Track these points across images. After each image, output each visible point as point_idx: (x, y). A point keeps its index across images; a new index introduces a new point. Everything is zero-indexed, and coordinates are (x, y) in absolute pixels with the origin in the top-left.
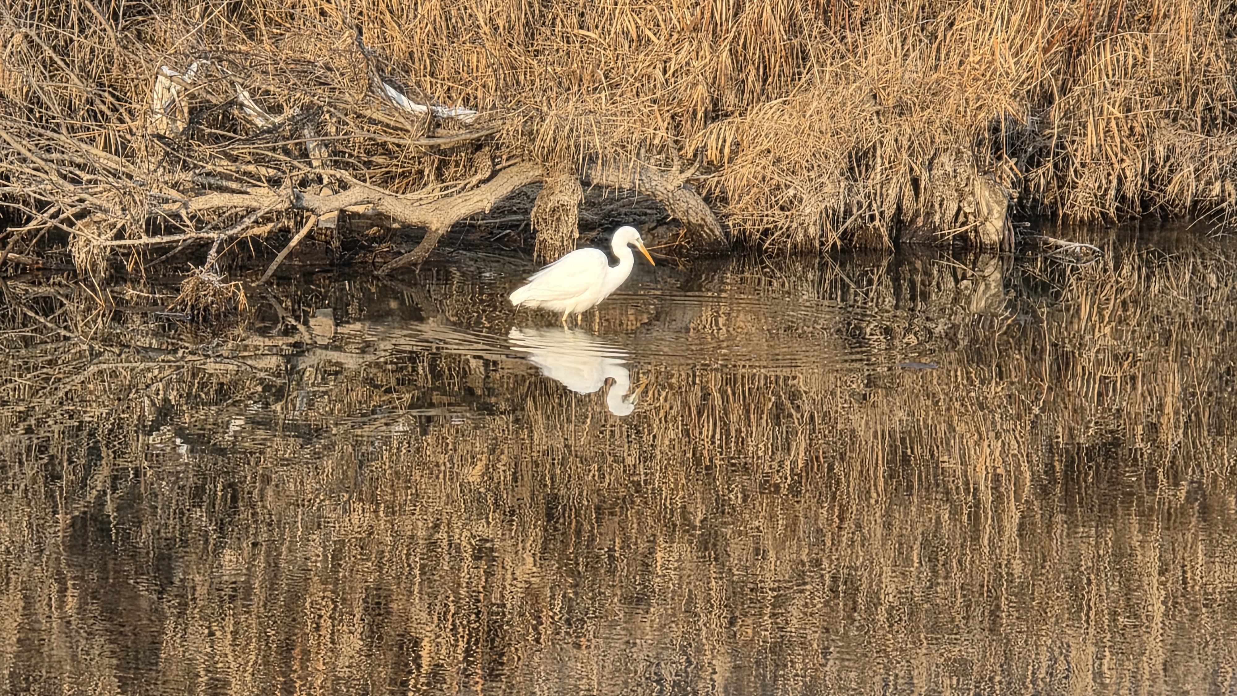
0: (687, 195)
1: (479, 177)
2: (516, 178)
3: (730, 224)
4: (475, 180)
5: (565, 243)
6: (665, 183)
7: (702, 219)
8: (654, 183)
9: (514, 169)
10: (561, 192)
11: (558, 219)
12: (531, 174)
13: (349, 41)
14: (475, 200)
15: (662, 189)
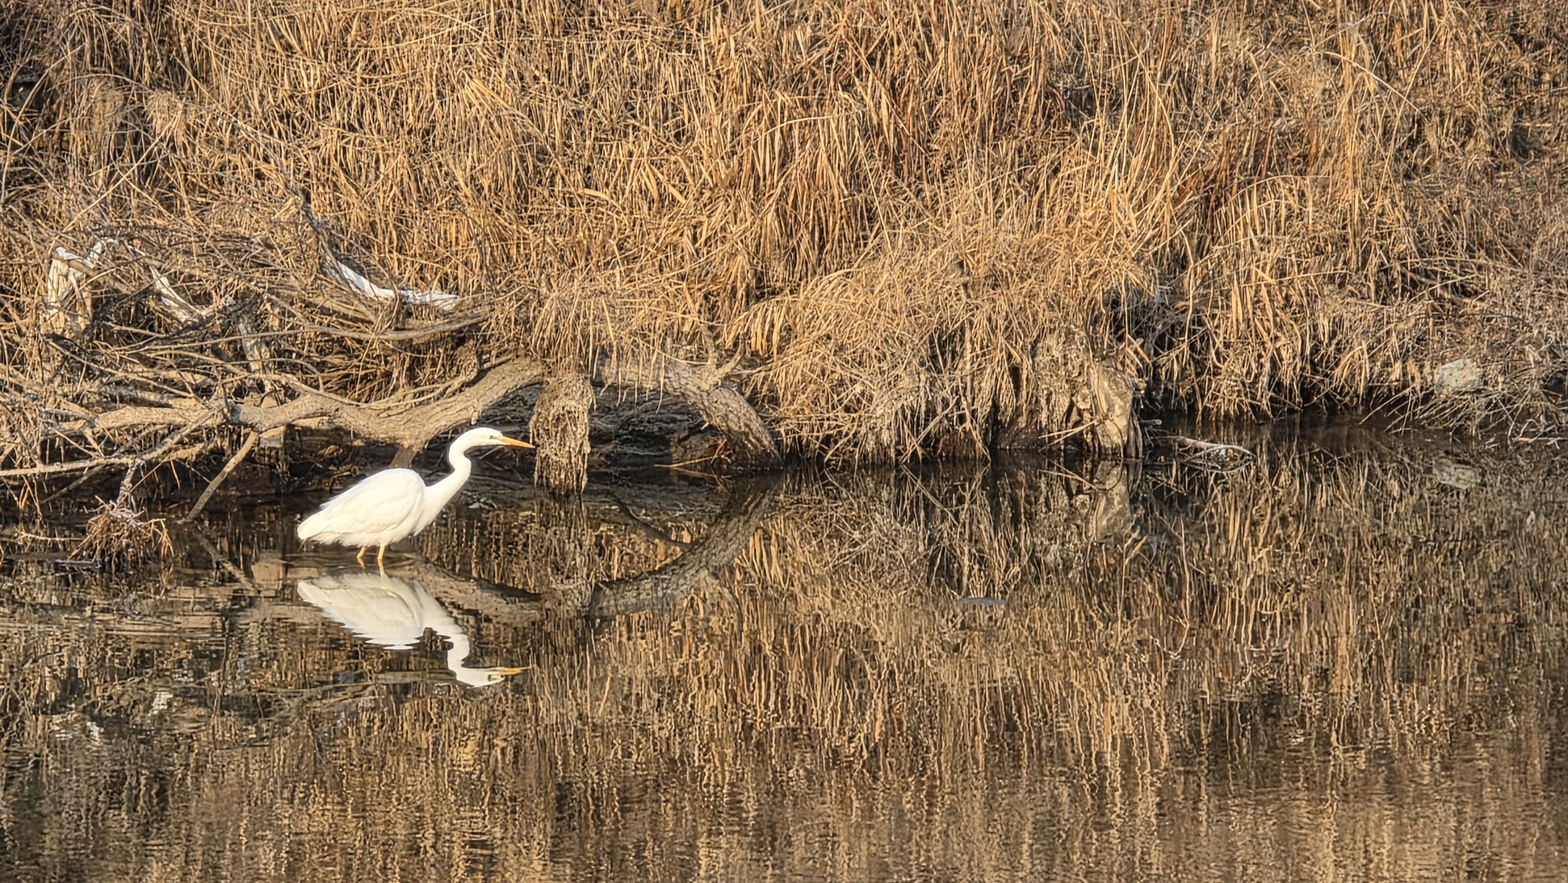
0: (727, 395)
1: (462, 378)
2: (509, 379)
3: (782, 430)
4: (456, 383)
5: (573, 460)
6: (697, 381)
7: (747, 426)
8: (683, 382)
9: (507, 367)
10: (566, 394)
11: (564, 430)
12: (528, 373)
13: (294, 210)
14: (458, 408)
15: (694, 389)
